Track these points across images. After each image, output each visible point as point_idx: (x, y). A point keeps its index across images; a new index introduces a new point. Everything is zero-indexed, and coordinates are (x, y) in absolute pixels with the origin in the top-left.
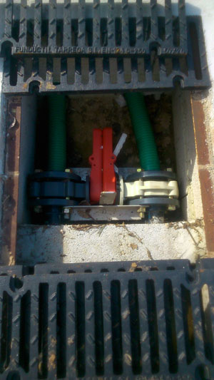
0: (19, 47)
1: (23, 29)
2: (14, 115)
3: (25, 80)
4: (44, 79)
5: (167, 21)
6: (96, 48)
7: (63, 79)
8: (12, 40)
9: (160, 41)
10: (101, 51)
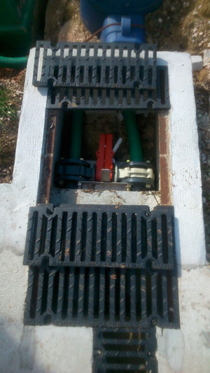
0: (58, 82)
1: (60, 72)
2: (52, 121)
3: (60, 101)
4: (71, 101)
5: (145, 69)
6: (103, 84)
7: (82, 101)
8: (54, 78)
9: (140, 81)
10: (105, 86)
